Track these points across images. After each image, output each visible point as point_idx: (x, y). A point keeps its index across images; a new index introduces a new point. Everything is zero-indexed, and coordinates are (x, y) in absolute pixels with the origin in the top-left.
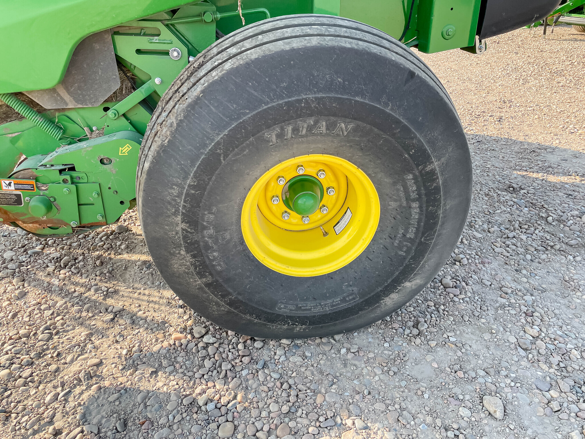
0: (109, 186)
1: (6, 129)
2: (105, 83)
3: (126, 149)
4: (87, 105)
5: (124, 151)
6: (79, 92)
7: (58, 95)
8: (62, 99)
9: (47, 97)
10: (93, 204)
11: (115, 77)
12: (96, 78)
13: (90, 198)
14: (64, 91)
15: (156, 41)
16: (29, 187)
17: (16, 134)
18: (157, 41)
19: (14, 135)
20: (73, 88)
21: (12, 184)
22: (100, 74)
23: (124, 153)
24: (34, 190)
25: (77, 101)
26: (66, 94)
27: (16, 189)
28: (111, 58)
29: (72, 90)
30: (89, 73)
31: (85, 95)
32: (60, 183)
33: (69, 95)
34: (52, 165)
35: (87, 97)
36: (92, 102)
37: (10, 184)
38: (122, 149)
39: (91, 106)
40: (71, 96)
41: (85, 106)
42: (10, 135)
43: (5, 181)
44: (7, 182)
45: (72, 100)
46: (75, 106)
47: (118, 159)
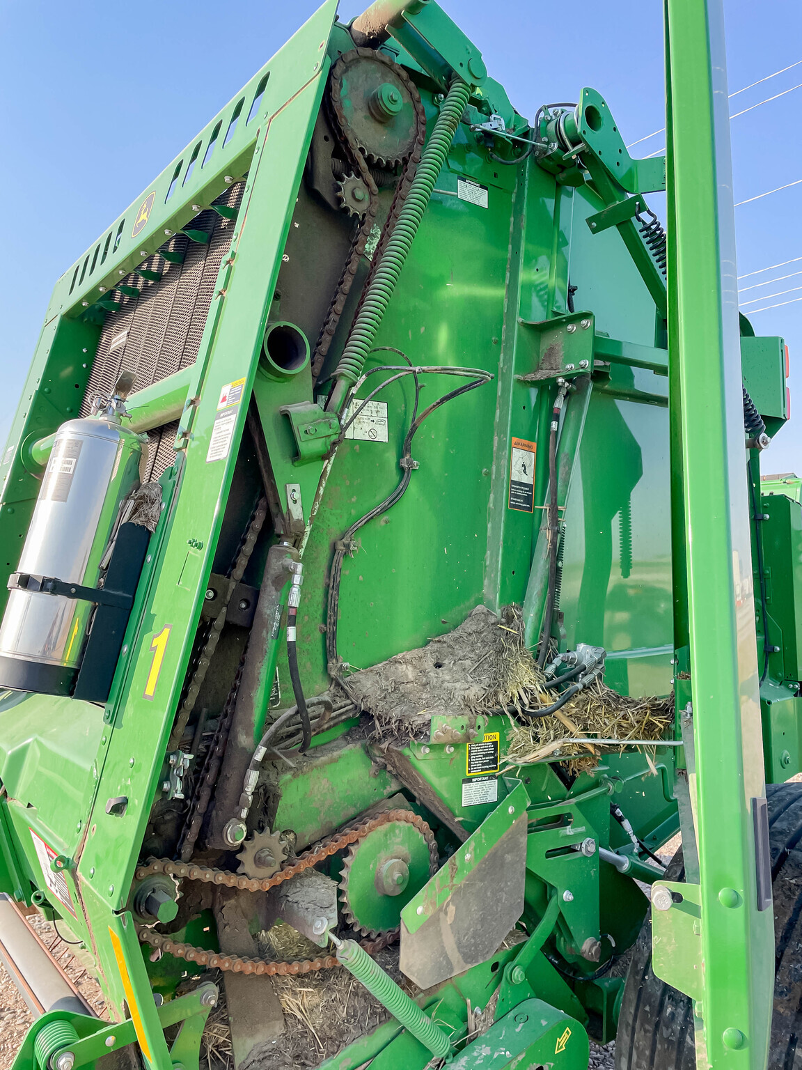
2: (507, 914)
5: (561, 1044)
6: (473, 941)
7: (446, 956)
8: (448, 962)
9: (429, 967)
11: (520, 900)
12: (497, 909)
14: (455, 946)
15: (569, 834)
17: (363, 1067)
18: (571, 833)
20: (466, 938)
22: (503, 901)
23: (562, 1047)
25: (467, 959)
26: (456, 951)
28: (520, 872)
29: (464, 941)
30: (491, 903)
33: (459, 951)
35: (480, 946)
36: (485, 954)
38: (559, 1041)
40: (461, 953)
45: (461, 959)
46: (462, 969)
47: (552, 1064)
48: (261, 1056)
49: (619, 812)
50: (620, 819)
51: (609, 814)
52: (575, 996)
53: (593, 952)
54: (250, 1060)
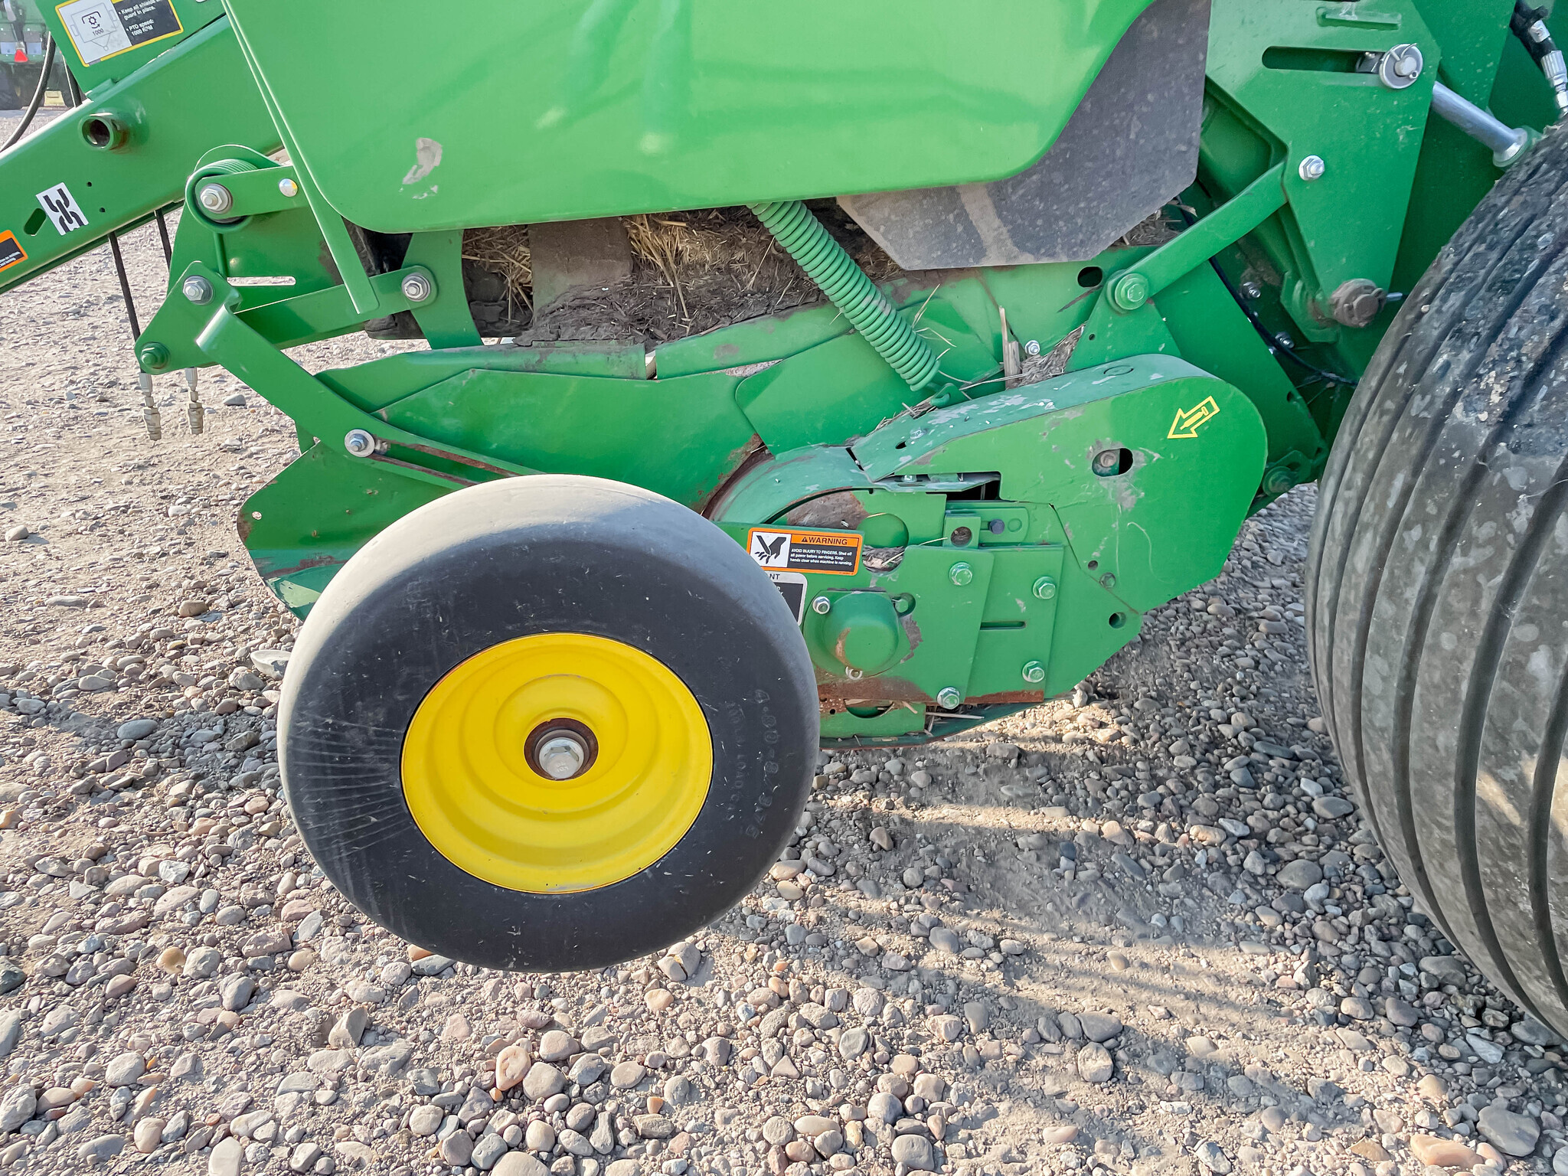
0: (1096, 555)
1: (727, 347)
2: (1141, 172)
3: (1199, 415)
4: (1052, 255)
5: (1187, 424)
6: (1039, 205)
7: (963, 216)
8: (971, 230)
9: (919, 225)
10: (1022, 624)
11: (1183, 148)
12: (1114, 152)
13: (1019, 602)
14: (988, 202)
15: (1348, 18)
16: (840, 558)
17: (760, 367)
18: (1354, 18)
19: (750, 370)
20: (1021, 192)
21: (785, 547)
22: (1132, 136)
23: (1187, 430)
24: (851, 568)
25: (1023, 239)
26: (991, 211)
27: (791, 565)
28: (1187, 78)
29: (1014, 198)
30: (1095, 132)
31: (1057, 219)
32: (940, 544)
33: (1000, 216)
34: (922, 478)
35: (1061, 223)
36: (1075, 244)
37: (775, 548)
38: (1184, 416)
39: (1065, 259)
40: (1005, 221)
41: (1045, 261)
42: (739, 372)
43: (763, 535)
44: (770, 538)
45: (1005, 235)
46: (1009, 258)
47: (1157, 456)
48: (577, 302)
49: (1540, 31)
50: (1538, 51)
51: (1506, 27)
52: (1299, 397)
53: (1355, 303)
54: (559, 304)
